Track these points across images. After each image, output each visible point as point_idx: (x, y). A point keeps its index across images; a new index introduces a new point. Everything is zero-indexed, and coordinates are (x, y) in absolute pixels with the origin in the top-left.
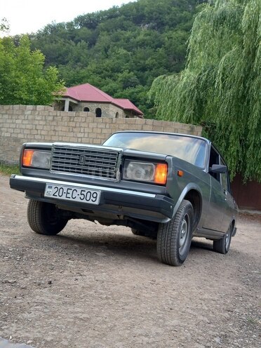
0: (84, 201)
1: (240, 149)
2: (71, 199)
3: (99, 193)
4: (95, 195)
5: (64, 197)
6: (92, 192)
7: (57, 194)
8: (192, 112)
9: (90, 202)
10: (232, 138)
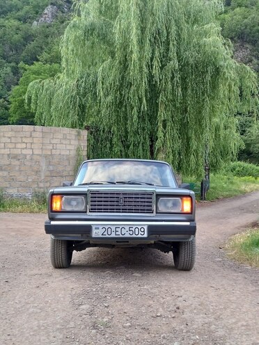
0: (134, 236)
1: (123, 149)
2: (121, 236)
3: (146, 228)
4: (142, 230)
5: (113, 235)
6: (139, 228)
7: (106, 233)
8: (76, 117)
9: (139, 236)
10: (115, 140)
